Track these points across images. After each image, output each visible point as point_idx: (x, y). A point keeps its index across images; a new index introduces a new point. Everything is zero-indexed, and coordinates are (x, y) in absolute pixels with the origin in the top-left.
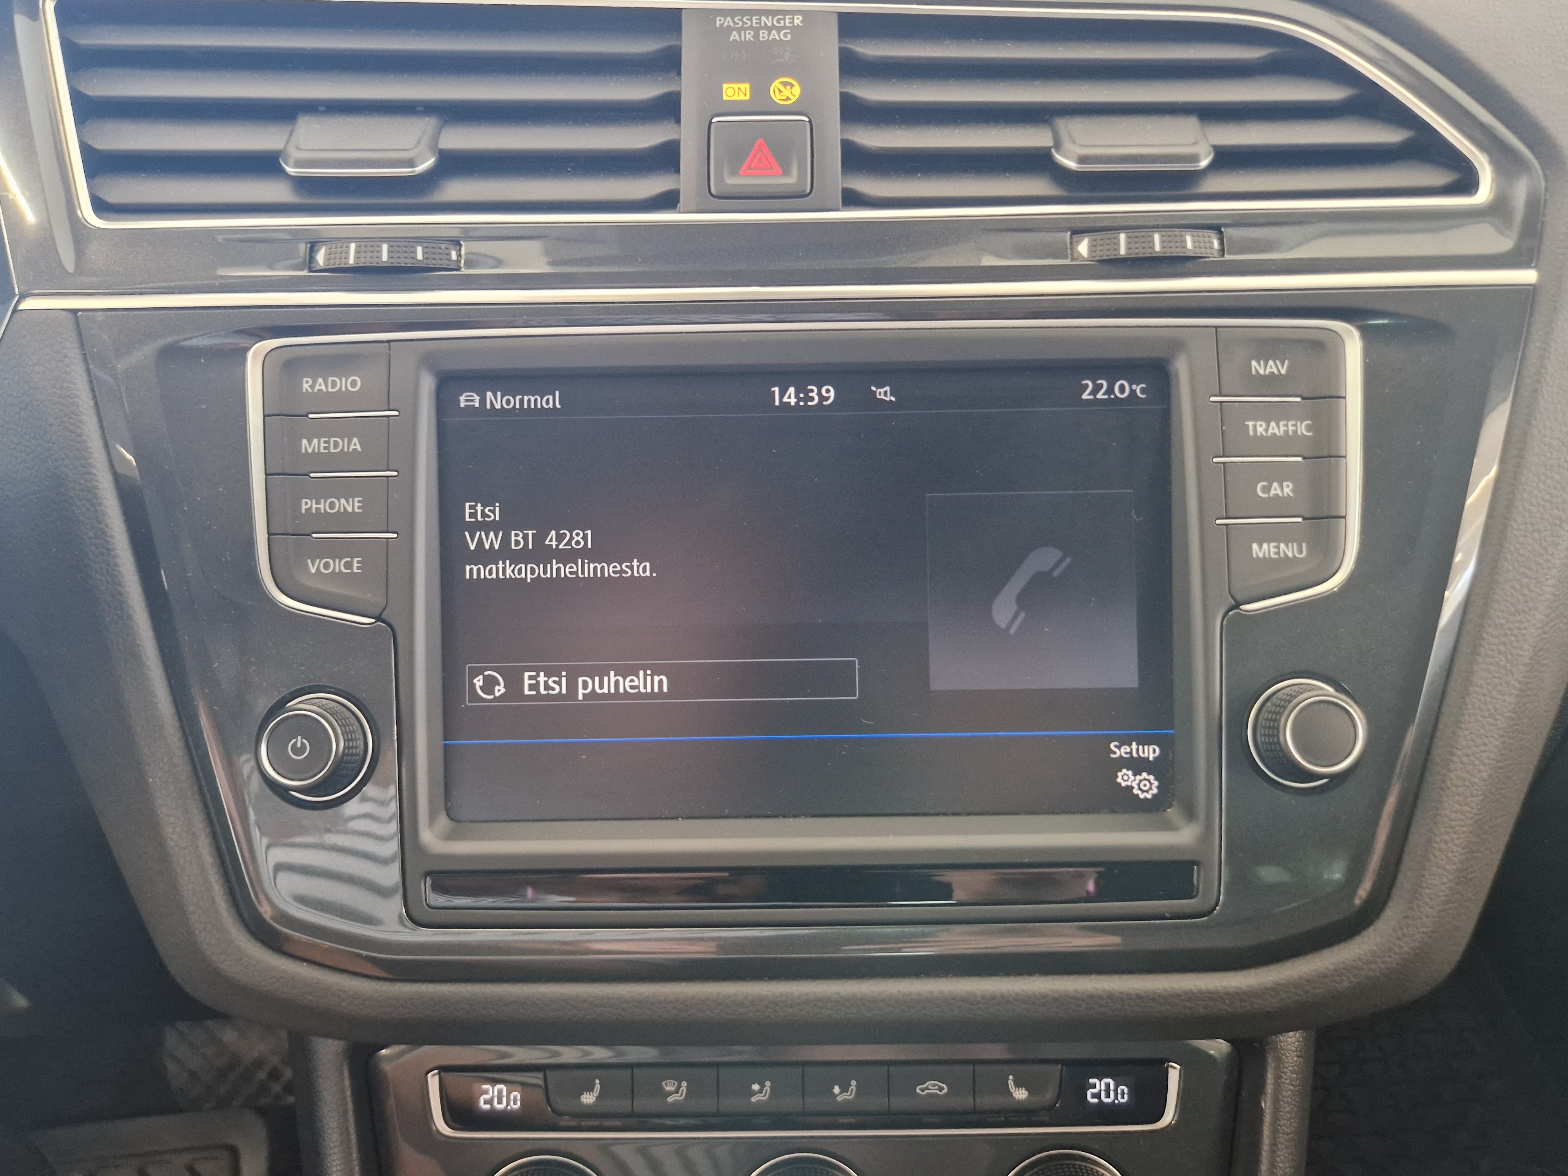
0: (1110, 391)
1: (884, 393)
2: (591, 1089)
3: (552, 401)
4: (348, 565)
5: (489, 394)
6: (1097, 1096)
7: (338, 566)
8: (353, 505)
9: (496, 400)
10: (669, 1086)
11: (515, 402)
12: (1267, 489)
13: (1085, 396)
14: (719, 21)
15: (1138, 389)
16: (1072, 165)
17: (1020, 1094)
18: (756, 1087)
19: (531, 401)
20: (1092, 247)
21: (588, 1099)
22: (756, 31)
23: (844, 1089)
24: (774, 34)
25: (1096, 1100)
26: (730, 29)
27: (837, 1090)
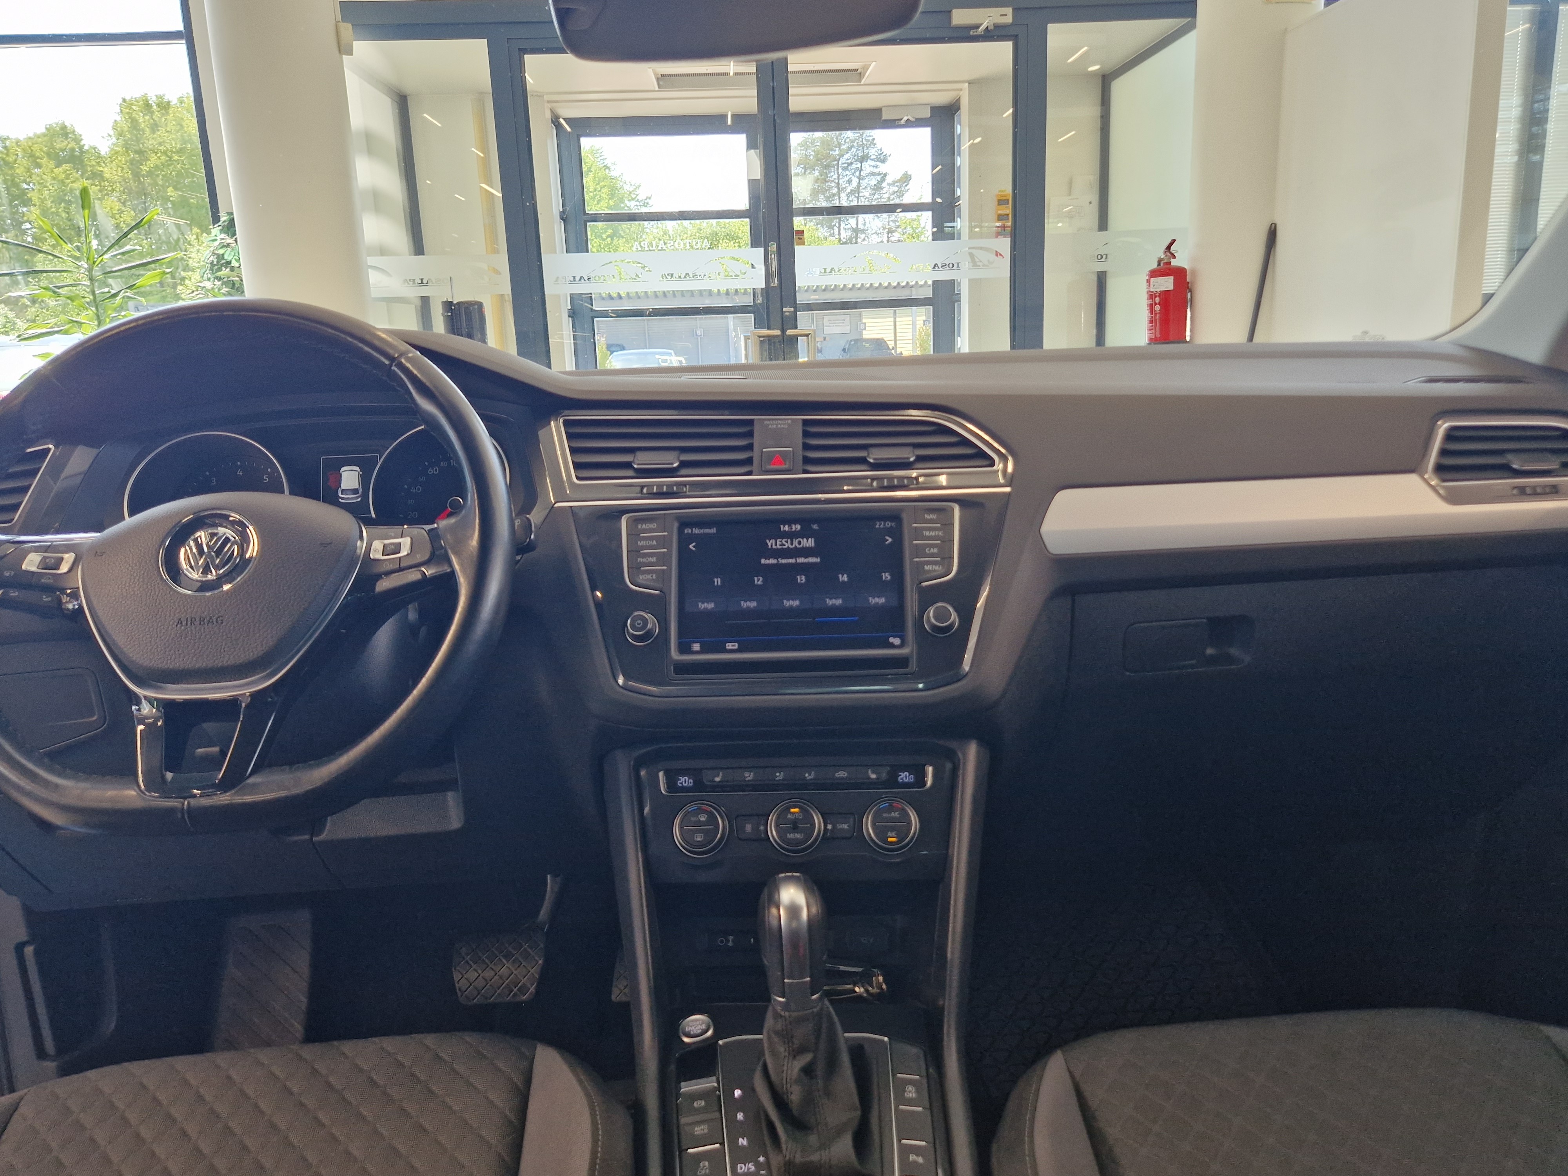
0: (884, 525)
1: (815, 527)
2: (718, 776)
3: (714, 531)
4: (652, 576)
5: (694, 529)
6: (902, 779)
7: (649, 577)
8: (654, 560)
9: (696, 531)
10: (747, 775)
11: (702, 531)
12: (929, 550)
13: (877, 526)
14: (765, 422)
15: (893, 524)
16: (871, 461)
17: (873, 776)
18: (778, 774)
19: (707, 531)
20: (877, 484)
21: (717, 779)
22: (777, 425)
23: (810, 775)
24: (782, 426)
25: (901, 780)
26: (768, 425)
27: (807, 775)
